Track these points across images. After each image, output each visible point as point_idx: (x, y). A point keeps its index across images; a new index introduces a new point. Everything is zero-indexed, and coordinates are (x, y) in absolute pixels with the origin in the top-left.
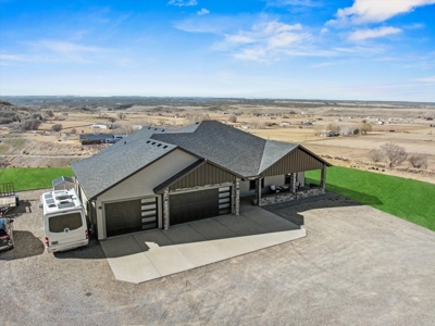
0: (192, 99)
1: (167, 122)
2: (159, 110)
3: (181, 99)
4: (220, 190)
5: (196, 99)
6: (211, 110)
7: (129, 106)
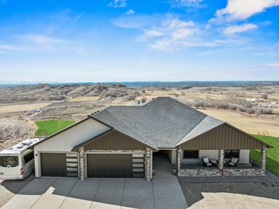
0: (234, 82)
1: (211, 98)
2: (209, 89)
3: (226, 82)
4: (134, 156)
5: (237, 82)
6: (248, 89)
7: (191, 87)
